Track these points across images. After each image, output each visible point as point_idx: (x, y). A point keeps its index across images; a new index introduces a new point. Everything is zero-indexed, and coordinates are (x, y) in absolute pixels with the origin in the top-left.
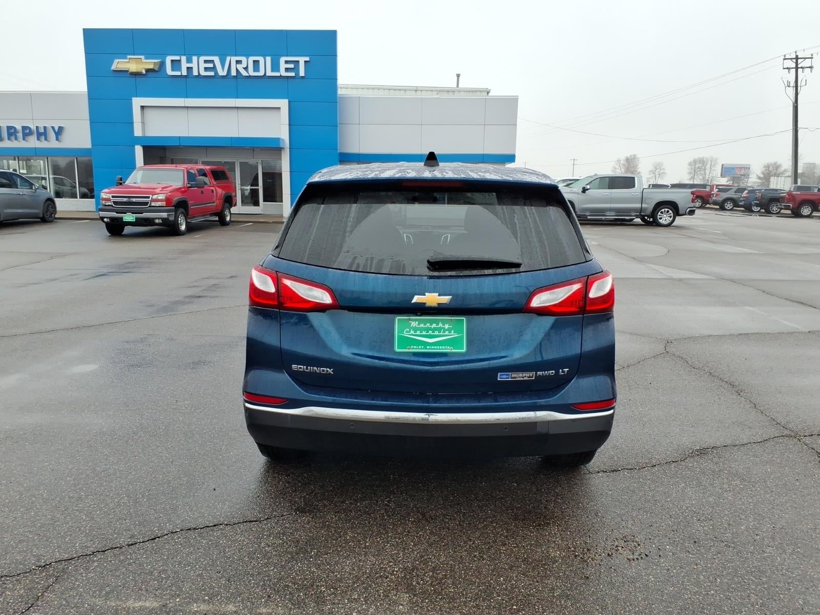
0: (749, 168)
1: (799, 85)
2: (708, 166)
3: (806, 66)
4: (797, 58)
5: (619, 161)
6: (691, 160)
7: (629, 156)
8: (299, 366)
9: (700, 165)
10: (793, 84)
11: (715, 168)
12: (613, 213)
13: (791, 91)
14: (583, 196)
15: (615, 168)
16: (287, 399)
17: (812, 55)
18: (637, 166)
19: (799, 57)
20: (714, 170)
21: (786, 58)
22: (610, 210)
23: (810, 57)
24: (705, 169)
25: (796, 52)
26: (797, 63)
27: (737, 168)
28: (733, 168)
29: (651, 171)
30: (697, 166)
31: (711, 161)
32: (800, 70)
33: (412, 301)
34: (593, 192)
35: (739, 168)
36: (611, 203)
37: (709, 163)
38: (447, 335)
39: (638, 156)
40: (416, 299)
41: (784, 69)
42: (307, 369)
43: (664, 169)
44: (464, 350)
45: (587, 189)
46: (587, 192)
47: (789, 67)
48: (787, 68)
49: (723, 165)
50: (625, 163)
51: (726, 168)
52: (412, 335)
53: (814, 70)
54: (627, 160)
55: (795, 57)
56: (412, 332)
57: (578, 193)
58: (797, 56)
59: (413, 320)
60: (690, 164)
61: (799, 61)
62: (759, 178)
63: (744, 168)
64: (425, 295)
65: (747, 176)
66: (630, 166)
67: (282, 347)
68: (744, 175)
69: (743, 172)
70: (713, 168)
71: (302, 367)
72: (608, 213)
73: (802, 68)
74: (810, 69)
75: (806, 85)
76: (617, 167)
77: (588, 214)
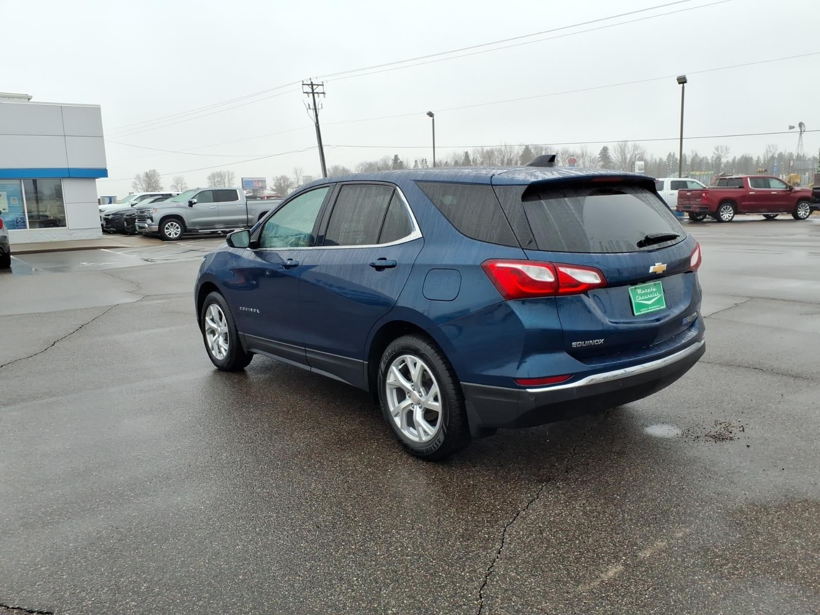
0: (265, 181)
1: (317, 108)
2: (226, 180)
3: (320, 92)
4: (312, 84)
5: (138, 177)
6: (209, 174)
7: (148, 172)
8: (578, 343)
9: (219, 179)
10: (312, 106)
11: (233, 182)
12: (222, 226)
13: (312, 113)
14: (190, 210)
15: (136, 184)
16: (572, 374)
17: (323, 82)
18: (158, 181)
19: (314, 83)
20: (233, 184)
21: (304, 83)
22: (219, 222)
23: (321, 84)
24: (224, 183)
25: (310, 79)
26: (312, 88)
27: (255, 181)
28: (252, 182)
29: (172, 186)
30: (216, 180)
31: (228, 176)
32: (316, 95)
33: (649, 271)
34: (200, 206)
35: (257, 181)
36: (219, 216)
37: (227, 177)
38: (656, 297)
39: (158, 171)
40: (652, 269)
41: (304, 93)
42: (584, 344)
43: (185, 183)
44: (664, 307)
45: (195, 203)
46: (194, 205)
47: (308, 91)
48: (306, 93)
49: (242, 179)
50: (145, 178)
51: (246, 181)
52: (640, 300)
53: (326, 95)
54: (147, 175)
55: (310, 83)
56: (640, 298)
57: (185, 208)
58: (312, 83)
59: (639, 288)
60: (209, 178)
61: (314, 87)
62: (273, 190)
63: (261, 181)
64: (655, 265)
65: (263, 188)
66: (151, 181)
67: (564, 329)
68: (262, 188)
69: (260, 185)
70: (231, 182)
71: (581, 342)
72: (217, 226)
73: (317, 93)
74: (323, 95)
75: (322, 108)
76: (137, 183)
77: (197, 228)
